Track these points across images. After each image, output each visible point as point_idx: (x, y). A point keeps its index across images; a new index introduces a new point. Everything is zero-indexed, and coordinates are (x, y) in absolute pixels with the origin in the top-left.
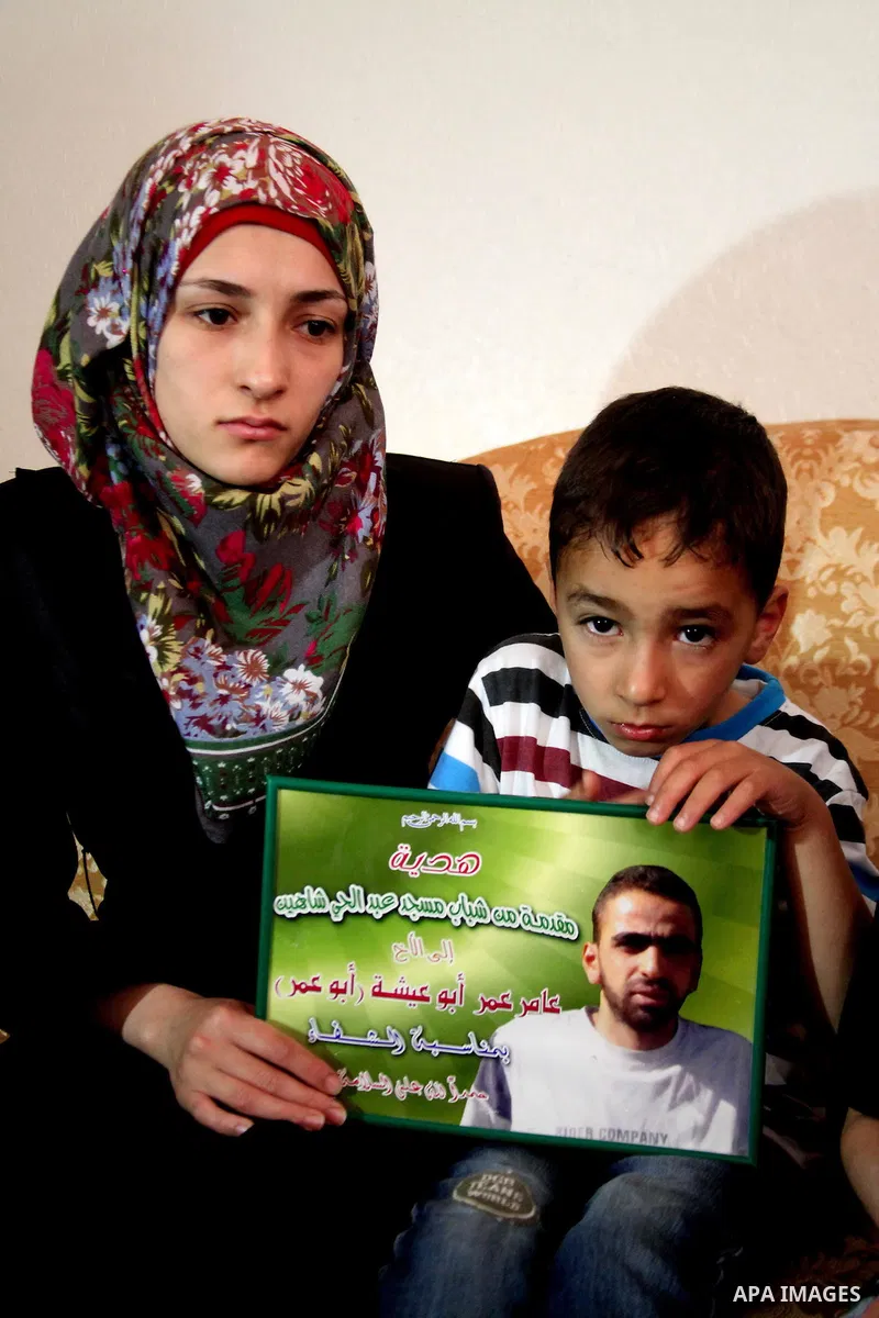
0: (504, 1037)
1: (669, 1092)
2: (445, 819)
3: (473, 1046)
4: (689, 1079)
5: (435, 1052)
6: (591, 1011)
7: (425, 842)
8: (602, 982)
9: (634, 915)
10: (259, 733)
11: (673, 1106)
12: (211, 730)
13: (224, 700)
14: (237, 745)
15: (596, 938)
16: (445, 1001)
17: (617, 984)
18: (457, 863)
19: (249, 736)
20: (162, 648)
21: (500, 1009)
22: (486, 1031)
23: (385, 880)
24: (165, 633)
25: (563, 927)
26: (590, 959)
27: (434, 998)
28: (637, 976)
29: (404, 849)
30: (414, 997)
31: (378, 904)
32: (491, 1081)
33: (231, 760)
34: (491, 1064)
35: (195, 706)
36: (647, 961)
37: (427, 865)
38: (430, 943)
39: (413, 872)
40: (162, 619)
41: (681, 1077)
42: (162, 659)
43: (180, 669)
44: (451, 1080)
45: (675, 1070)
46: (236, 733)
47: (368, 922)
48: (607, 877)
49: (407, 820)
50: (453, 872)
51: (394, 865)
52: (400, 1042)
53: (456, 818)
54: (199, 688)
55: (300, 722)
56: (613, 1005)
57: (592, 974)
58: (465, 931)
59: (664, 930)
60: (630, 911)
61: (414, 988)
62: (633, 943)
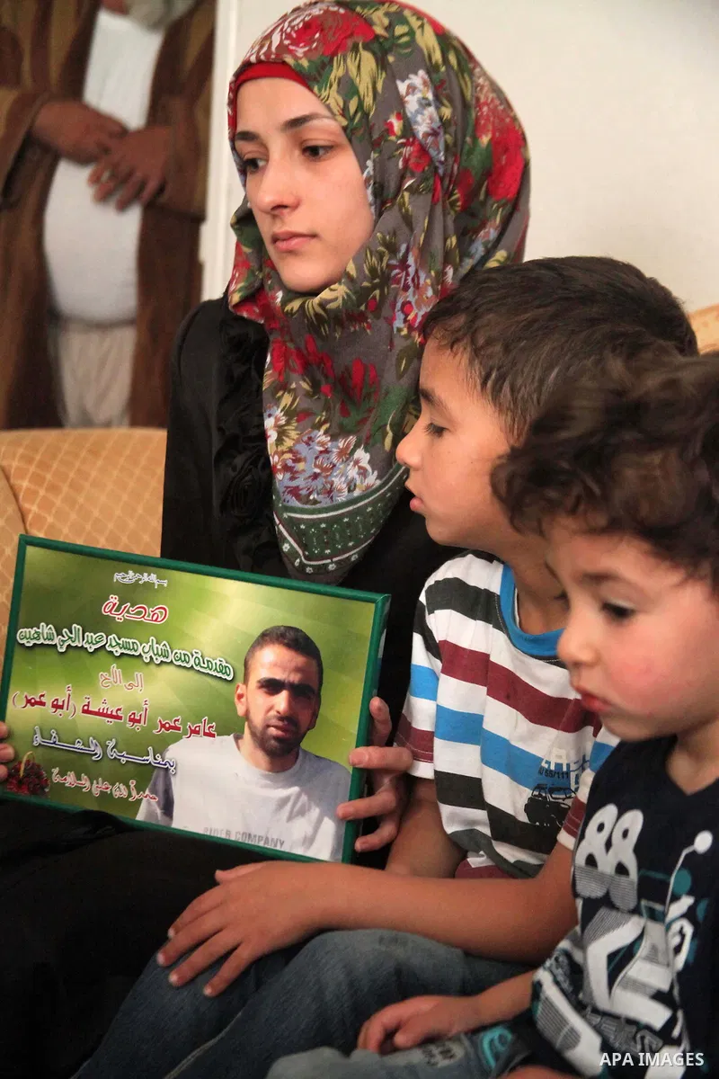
1: (288, 807)
2: (145, 578)
3: (150, 758)
4: (304, 798)
5: (123, 760)
6: (238, 738)
7: (131, 594)
8: (247, 716)
9: (275, 665)
11: (290, 818)
15: (246, 681)
16: (133, 720)
17: (258, 718)
18: (150, 614)
21: (171, 733)
23: (98, 623)
25: (223, 669)
26: (240, 697)
27: (126, 717)
28: (273, 713)
29: (114, 599)
30: (111, 716)
31: (92, 640)
32: (160, 787)
34: (162, 773)
36: (281, 701)
37: (129, 613)
38: (127, 674)
39: (119, 618)
41: (299, 796)
44: (132, 783)
45: (295, 789)
47: (83, 654)
48: (257, 633)
49: (118, 577)
50: (147, 620)
51: (106, 609)
52: (99, 751)
53: (153, 577)
56: (253, 734)
57: (241, 710)
58: (152, 667)
59: (295, 678)
60: (271, 660)
61: (112, 709)
62: (272, 686)
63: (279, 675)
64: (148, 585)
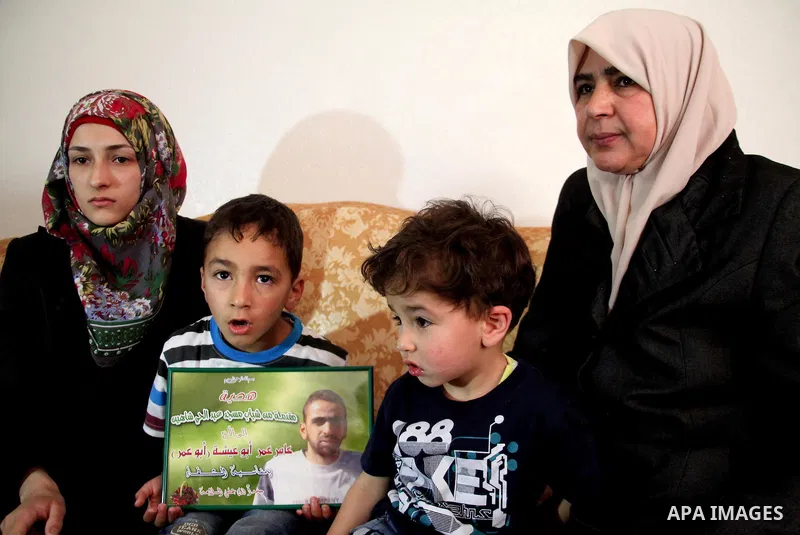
0: (269, 466)
1: (338, 482)
2: (242, 379)
3: (257, 471)
4: (346, 474)
5: (241, 475)
6: (304, 451)
7: (233, 389)
8: (308, 438)
9: (319, 410)
10: (123, 320)
11: (340, 485)
12: (102, 317)
13: (109, 306)
14: (112, 324)
15: (305, 421)
16: (244, 453)
17: (314, 438)
18: (249, 396)
19: (119, 320)
20: (85, 286)
21: (266, 455)
22: (261, 464)
23: (217, 406)
24: (87, 280)
25: (292, 417)
26: (303, 430)
27: (239, 453)
28: (322, 434)
29: (225, 392)
30: (231, 453)
31: (216, 415)
32: (264, 485)
33: (110, 330)
34: (264, 478)
35: (96, 307)
36: (326, 428)
37: (236, 398)
38: (237, 430)
39: (229, 401)
40: (86, 275)
41: (342, 474)
42: (85, 289)
43: (92, 294)
44: (248, 486)
45: (341, 471)
46: (113, 319)
47: (211, 423)
48: (307, 396)
49: (226, 381)
50: (246, 400)
51: (222, 398)
52: (226, 473)
53: (246, 378)
54: (99, 301)
55: (140, 317)
56: (313, 447)
57: (304, 436)
58: (252, 424)
59: (331, 415)
60: (317, 409)
61: (231, 449)
62: (319, 421)
63: (323, 415)
64: (245, 382)
